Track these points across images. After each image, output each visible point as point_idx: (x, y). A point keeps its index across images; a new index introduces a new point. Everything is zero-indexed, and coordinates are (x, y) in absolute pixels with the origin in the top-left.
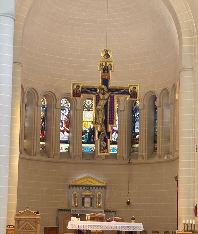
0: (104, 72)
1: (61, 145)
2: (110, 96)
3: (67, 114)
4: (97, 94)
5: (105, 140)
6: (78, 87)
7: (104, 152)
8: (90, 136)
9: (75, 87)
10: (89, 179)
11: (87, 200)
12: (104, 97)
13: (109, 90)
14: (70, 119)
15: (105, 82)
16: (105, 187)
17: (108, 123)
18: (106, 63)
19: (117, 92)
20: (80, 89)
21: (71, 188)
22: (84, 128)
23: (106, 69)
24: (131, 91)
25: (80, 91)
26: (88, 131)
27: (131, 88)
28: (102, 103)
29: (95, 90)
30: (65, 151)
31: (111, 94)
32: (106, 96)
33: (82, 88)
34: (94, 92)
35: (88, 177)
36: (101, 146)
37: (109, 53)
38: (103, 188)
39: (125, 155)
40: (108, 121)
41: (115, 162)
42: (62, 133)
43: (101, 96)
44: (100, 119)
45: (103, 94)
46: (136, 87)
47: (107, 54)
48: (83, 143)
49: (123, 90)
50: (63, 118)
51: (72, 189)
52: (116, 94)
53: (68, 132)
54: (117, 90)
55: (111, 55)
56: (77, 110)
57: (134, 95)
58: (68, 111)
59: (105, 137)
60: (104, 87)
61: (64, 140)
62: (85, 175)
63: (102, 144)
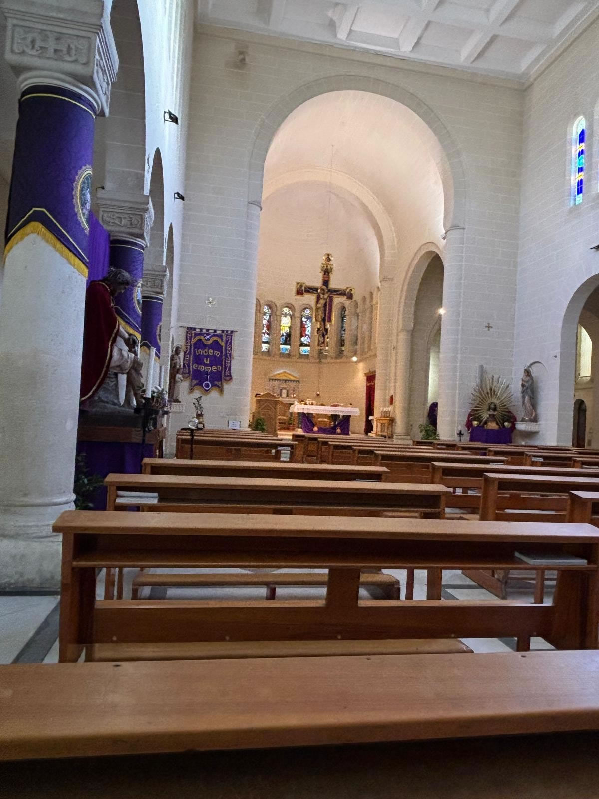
0: (325, 274)
1: (263, 344)
2: (329, 296)
3: (267, 318)
4: (318, 293)
5: (324, 336)
6: (301, 286)
7: (321, 346)
8: (286, 338)
9: (299, 286)
10: (286, 374)
11: (284, 391)
12: (324, 297)
13: (329, 290)
14: (270, 323)
15: (326, 282)
16: (298, 381)
17: (327, 320)
18: (327, 266)
19: (335, 293)
20: (303, 288)
21: (271, 380)
22: (281, 332)
23: (327, 272)
24: (348, 293)
25: (303, 290)
26: (285, 335)
27: (348, 290)
28: (322, 302)
29: (317, 289)
30: (265, 350)
31: (330, 294)
32: (326, 296)
33: (305, 288)
34: (315, 292)
35: (285, 372)
36: (319, 341)
37: (330, 257)
38: (297, 382)
39: (316, 355)
40: (327, 319)
41: (307, 360)
42: (263, 335)
43: (322, 296)
44: (320, 316)
45: (324, 294)
46: (353, 289)
47: (328, 258)
48: (281, 344)
49: (340, 292)
50: (265, 322)
51: (271, 382)
52: (335, 295)
53: (268, 334)
54: (335, 291)
55: (332, 259)
56: (276, 315)
57: (350, 297)
58: (268, 316)
59: (323, 333)
60: (324, 287)
61: (265, 341)
62: (282, 371)
63: (320, 339)
